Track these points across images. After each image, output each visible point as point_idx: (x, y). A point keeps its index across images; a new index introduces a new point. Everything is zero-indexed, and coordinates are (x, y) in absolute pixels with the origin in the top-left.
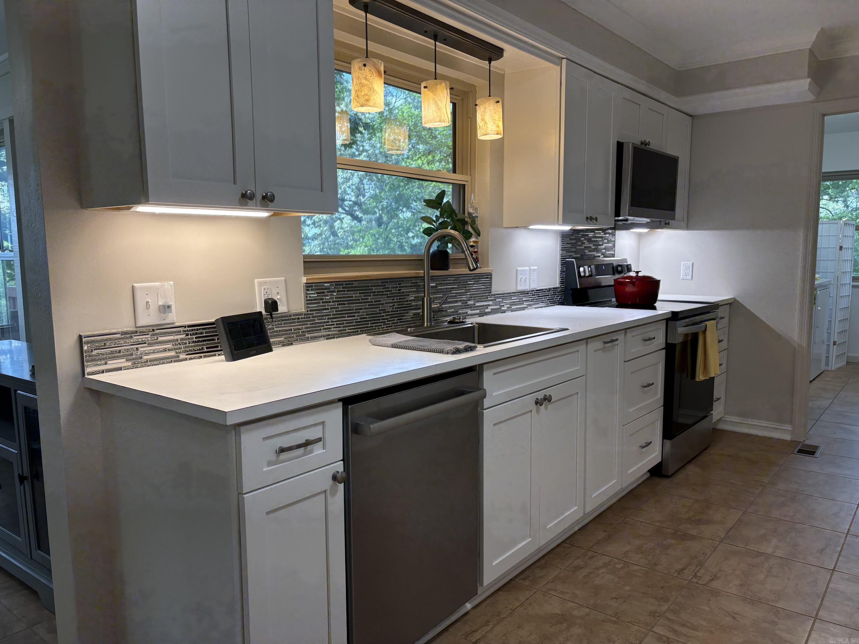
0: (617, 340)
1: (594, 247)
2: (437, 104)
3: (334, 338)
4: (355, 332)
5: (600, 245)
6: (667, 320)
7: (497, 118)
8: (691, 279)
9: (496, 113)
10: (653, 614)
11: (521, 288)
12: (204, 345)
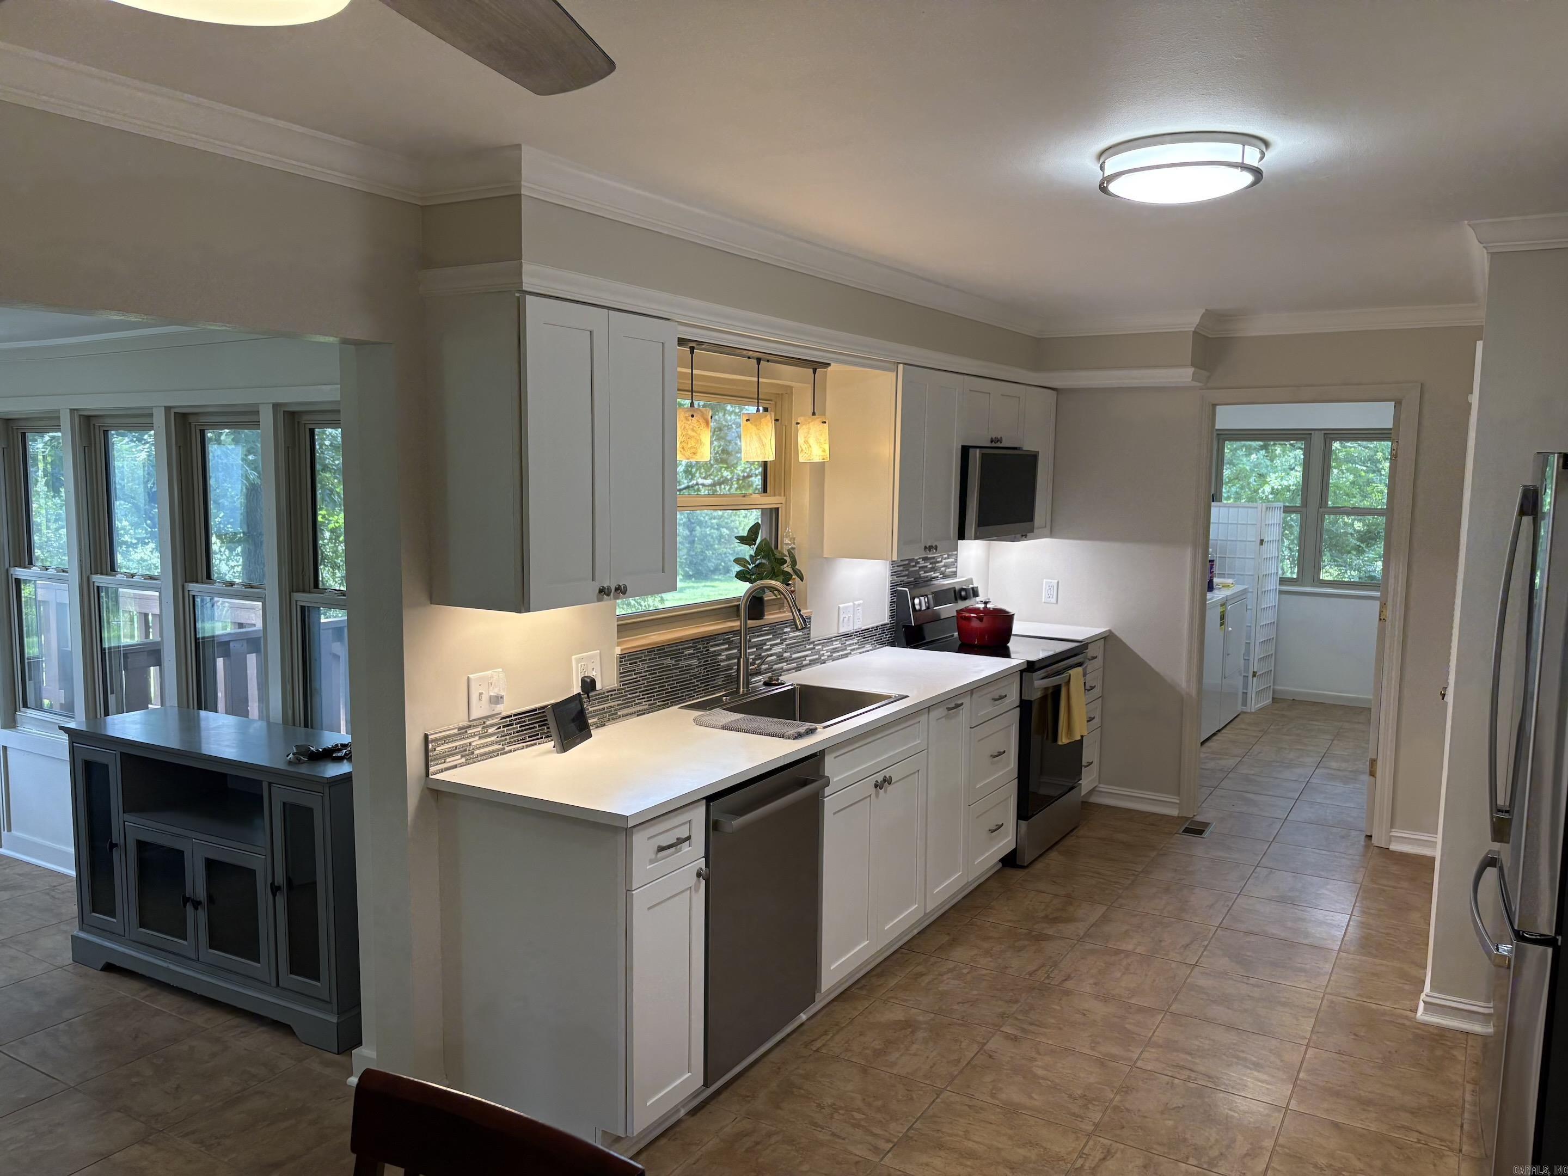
0: (962, 704)
1: (931, 566)
2: (760, 439)
3: (644, 714)
4: (665, 704)
5: (938, 562)
6: (1022, 672)
7: (822, 441)
8: (1055, 602)
9: (821, 435)
10: (1002, 1015)
11: (843, 630)
12: (526, 734)
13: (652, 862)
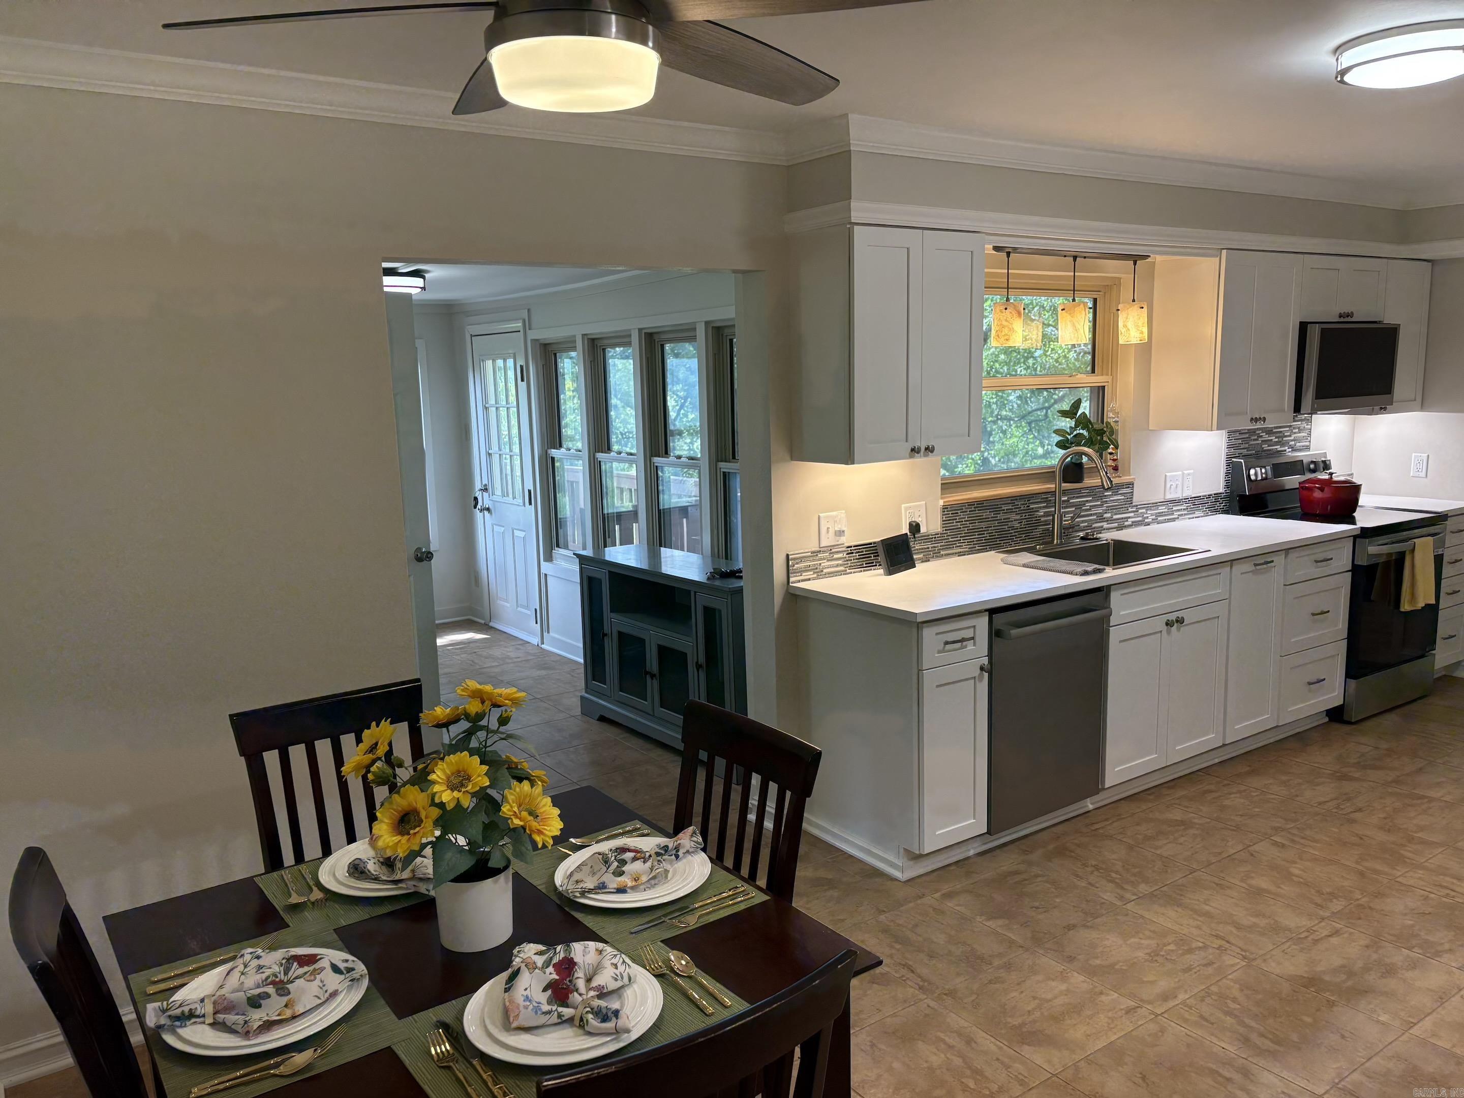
0: (1272, 561)
1: (1277, 440)
2: (1074, 326)
3: (965, 555)
4: (984, 549)
5: (1286, 436)
6: (1355, 537)
7: (1140, 324)
8: (1424, 476)
9: (1140, 318)
11: (1169, 496)
13: (939, 652)
